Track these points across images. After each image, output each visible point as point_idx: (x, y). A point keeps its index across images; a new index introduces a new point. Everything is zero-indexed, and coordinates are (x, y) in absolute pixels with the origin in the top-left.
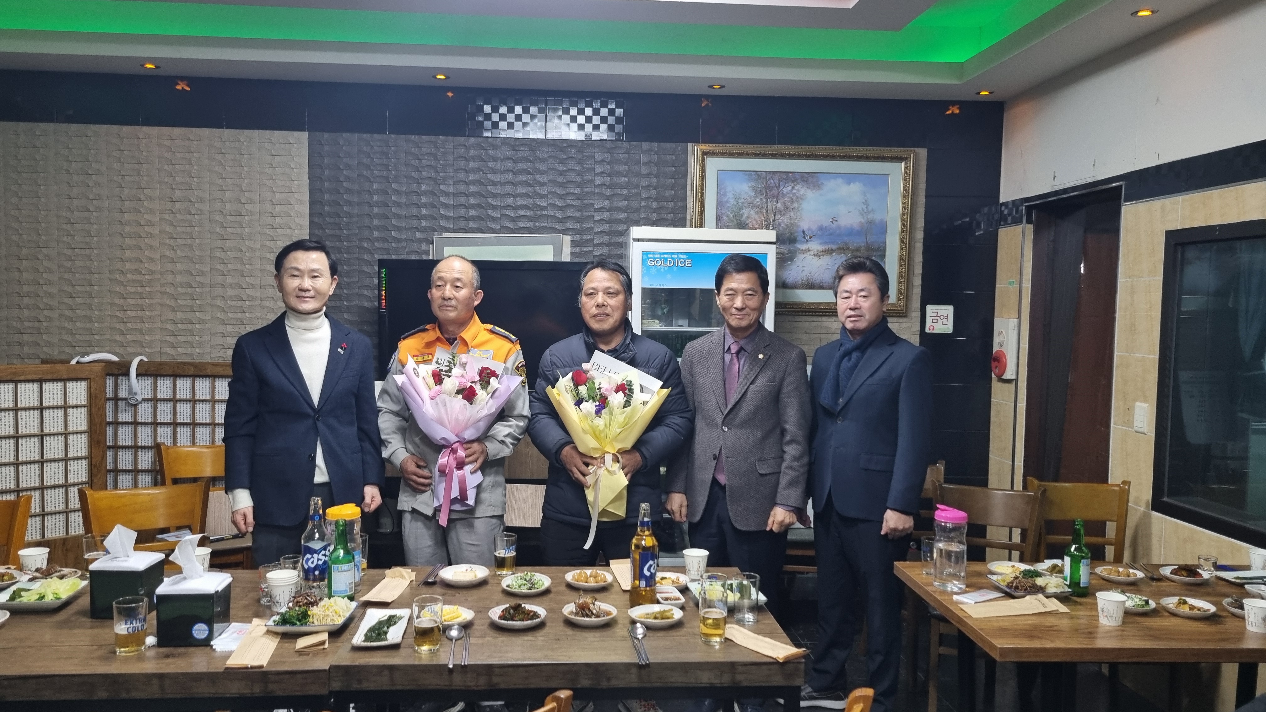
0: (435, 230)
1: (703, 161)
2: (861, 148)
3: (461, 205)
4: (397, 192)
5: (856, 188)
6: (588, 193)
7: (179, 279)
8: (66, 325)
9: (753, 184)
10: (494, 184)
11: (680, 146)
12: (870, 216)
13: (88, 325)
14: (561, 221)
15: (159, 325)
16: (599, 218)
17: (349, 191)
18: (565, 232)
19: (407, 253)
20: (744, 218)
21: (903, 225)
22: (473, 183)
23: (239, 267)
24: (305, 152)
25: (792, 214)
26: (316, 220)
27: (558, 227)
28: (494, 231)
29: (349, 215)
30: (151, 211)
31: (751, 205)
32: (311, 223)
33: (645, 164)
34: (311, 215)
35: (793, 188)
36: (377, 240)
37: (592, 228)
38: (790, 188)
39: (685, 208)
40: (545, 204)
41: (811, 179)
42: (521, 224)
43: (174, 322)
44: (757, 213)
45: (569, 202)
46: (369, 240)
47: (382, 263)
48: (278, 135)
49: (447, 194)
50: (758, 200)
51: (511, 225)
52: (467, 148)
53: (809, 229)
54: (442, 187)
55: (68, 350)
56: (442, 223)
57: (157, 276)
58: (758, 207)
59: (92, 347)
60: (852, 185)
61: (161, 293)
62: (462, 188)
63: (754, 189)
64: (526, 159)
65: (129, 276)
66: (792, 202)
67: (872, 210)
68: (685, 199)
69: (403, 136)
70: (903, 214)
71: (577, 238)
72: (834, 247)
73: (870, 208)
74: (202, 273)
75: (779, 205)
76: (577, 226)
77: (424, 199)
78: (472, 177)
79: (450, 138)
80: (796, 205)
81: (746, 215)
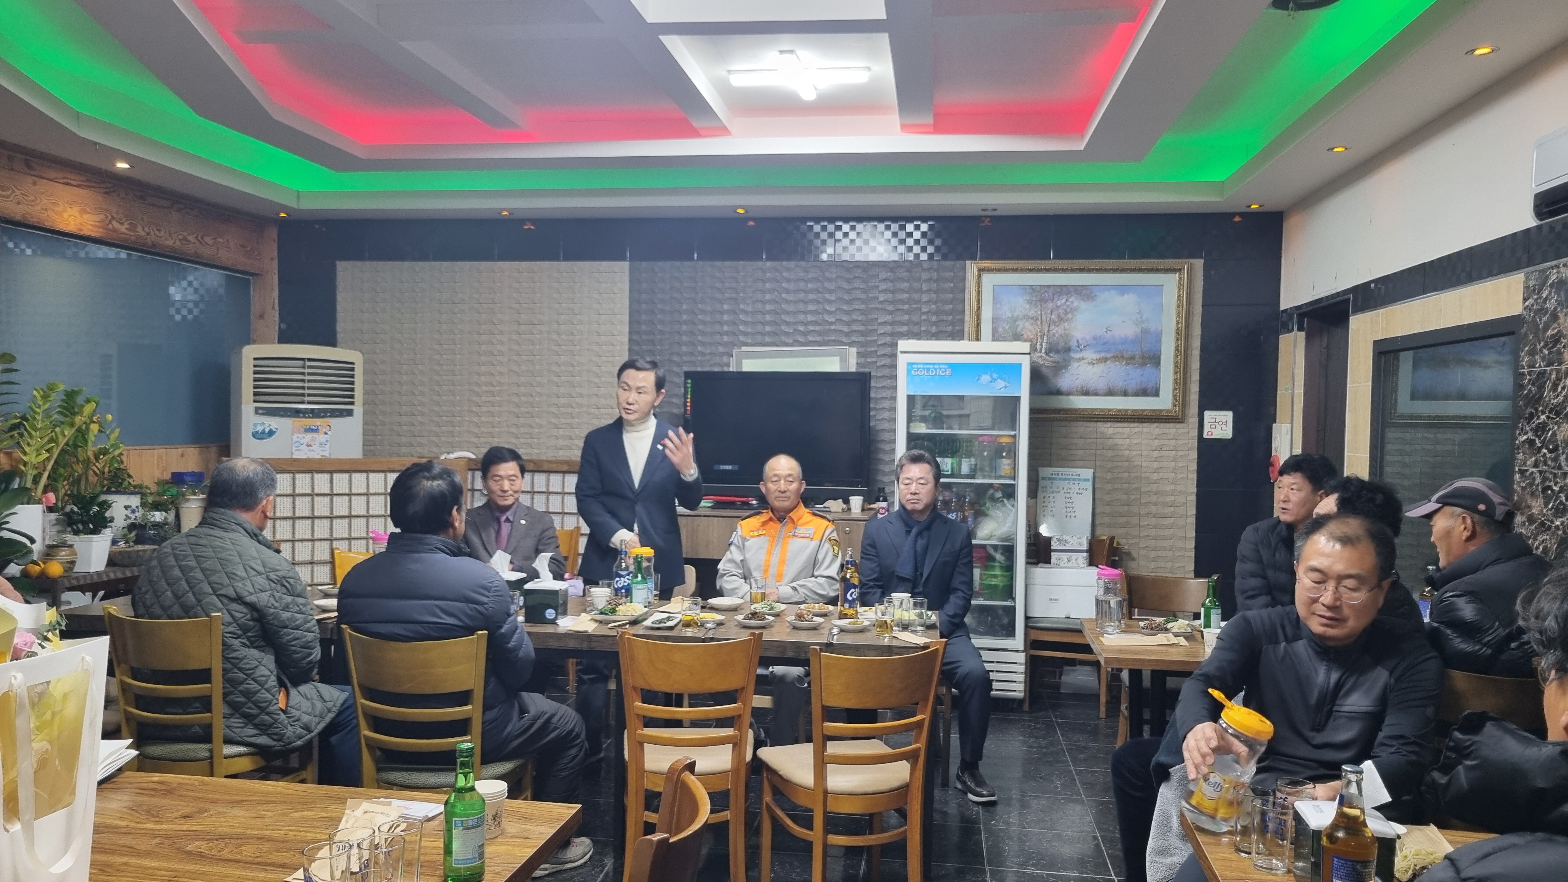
0: (735, 345)
1: (979, 277)
2: (1135, 261)
3: (758, 322)
4: (703, 312)
5: (1129, 298)
6: (872, 309)
7: (522, 389)
8: (434, 429)
9: (1028, 298)
10: (788, 302)
11: (959, 264)
12: (1145, 326)
13: (451, 429)
14: (847, 334)
15: (506, 429)
16: (882, 332)
17: (662, 311)
18: (851, 344)
19: (711, 365)
20: (1019, 329)
21: (1178, 333)
22: (769, 302)
23: (570, 379)
24: (627, 279)
25: (1066, 324)
26: (635, 337)
27: (844, 340)
28: (787, 345)
29: (662, 333)
30: (502, 333)
31: (1027, 318)
32: (630, 340)
33: (926, 281)
34: (630, 333)
35: (1067, 300)
36: (686, 354)
37: (876, 341)
38: (1064, 300)
39: (962, 321)
40: (833, 320)
41: (1084, 292)
42: (811, 338)
43: (517, 426)
44: (1032, 324)
45: (855, 317)
46: (679, 354)
47: (688, 375)
48: (605, 264)
49: (745, 312)
50: (1033, 312)
51: (801, 339)
52: (764, 271)
53: (1083, 338)
54: (742, 306)
55: (435, 450)
56: (741, 338)
57: (505, 388)
58: (1032, 318)
59: (453, 448)
60: (1126, 296)
61: (508, 402)
62: (759, 306)
63: (1029, 302)
64: (816, 280)
65: (484, 388)
66: (1066, 313)
67: (1147, 320)
68: (963, 312)
69: (708, 263)
70: (1178, 323)
71: (862, 350)
72: (1109, 355)
73: (1144, 318)
74: (540, 385)
75: (1053, 317)
76: (862, 339)
77: (726, 317)
78: (768, 297)
79: (750, 263)
80: (1070, 316)
81: (1021, 326)
